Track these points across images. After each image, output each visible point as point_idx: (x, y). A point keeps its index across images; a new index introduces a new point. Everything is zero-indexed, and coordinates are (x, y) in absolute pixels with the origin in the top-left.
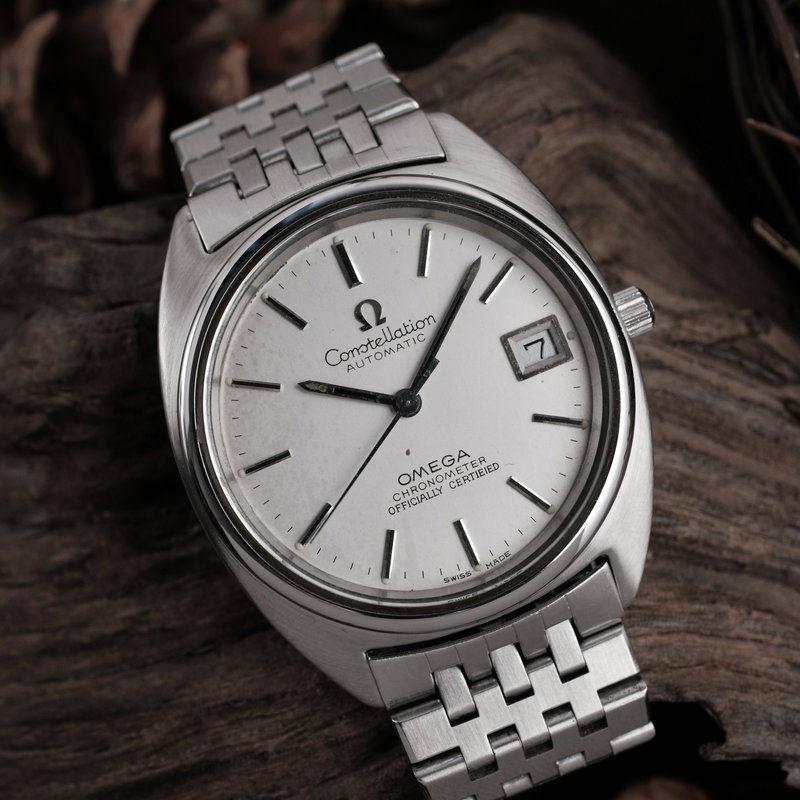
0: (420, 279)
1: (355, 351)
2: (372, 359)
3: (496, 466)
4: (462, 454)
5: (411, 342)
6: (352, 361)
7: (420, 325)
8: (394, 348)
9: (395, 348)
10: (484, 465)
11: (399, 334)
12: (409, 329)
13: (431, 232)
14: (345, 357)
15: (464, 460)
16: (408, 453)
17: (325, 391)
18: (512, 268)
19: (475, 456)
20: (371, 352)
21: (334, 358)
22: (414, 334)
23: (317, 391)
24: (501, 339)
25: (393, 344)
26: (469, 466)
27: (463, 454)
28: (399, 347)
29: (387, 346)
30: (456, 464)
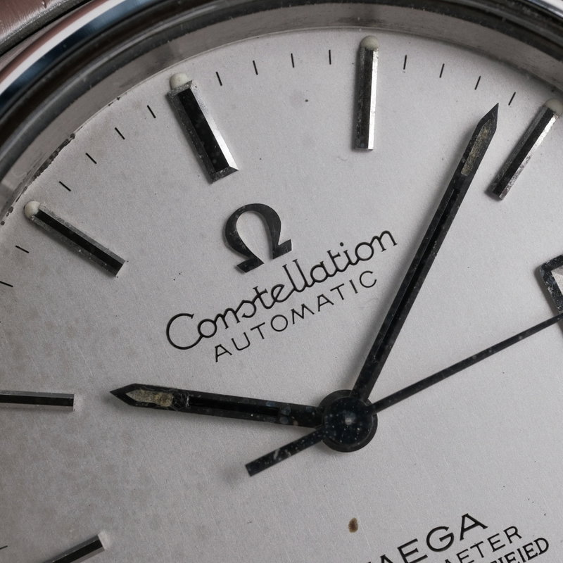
0: (359, 157)
1: (230, 315)
2: (266, 329)
3: (542, 545)
4: (468, 523)
5: (347, 290)
6: (223, 337)
7: (364, 252)
8: (313, 305)
9: (314, 307)
10: (518, 543)
11: (319, 274)
12: (342, 262)
13: (375, 54)
14: (207, 328)
15: (475, 535)
16: (353, 526)
17: (168, 403)
18: (553, 120)
19: (496, 526)
20: (263, 315)
21: (184, 332)
22: (353, 272)
23: (152, 406)
24: (537, 273)
25: (309, 297)
26: (486, 547)
27: (471, 523)
28: (323, 301)
29: (297, 300)
30: (458, 546)
